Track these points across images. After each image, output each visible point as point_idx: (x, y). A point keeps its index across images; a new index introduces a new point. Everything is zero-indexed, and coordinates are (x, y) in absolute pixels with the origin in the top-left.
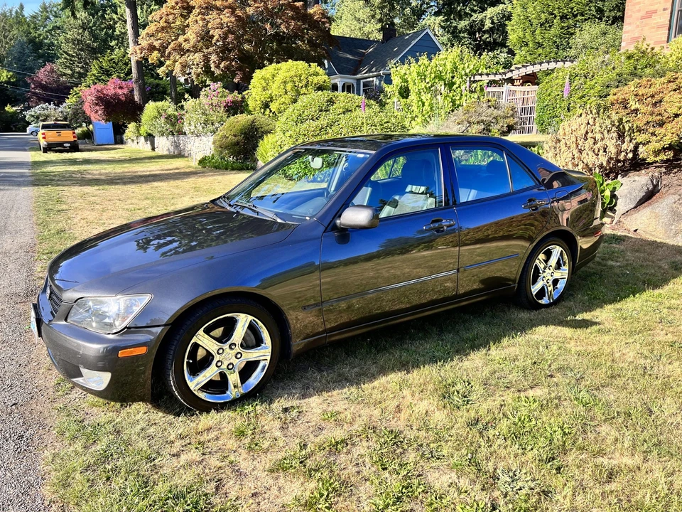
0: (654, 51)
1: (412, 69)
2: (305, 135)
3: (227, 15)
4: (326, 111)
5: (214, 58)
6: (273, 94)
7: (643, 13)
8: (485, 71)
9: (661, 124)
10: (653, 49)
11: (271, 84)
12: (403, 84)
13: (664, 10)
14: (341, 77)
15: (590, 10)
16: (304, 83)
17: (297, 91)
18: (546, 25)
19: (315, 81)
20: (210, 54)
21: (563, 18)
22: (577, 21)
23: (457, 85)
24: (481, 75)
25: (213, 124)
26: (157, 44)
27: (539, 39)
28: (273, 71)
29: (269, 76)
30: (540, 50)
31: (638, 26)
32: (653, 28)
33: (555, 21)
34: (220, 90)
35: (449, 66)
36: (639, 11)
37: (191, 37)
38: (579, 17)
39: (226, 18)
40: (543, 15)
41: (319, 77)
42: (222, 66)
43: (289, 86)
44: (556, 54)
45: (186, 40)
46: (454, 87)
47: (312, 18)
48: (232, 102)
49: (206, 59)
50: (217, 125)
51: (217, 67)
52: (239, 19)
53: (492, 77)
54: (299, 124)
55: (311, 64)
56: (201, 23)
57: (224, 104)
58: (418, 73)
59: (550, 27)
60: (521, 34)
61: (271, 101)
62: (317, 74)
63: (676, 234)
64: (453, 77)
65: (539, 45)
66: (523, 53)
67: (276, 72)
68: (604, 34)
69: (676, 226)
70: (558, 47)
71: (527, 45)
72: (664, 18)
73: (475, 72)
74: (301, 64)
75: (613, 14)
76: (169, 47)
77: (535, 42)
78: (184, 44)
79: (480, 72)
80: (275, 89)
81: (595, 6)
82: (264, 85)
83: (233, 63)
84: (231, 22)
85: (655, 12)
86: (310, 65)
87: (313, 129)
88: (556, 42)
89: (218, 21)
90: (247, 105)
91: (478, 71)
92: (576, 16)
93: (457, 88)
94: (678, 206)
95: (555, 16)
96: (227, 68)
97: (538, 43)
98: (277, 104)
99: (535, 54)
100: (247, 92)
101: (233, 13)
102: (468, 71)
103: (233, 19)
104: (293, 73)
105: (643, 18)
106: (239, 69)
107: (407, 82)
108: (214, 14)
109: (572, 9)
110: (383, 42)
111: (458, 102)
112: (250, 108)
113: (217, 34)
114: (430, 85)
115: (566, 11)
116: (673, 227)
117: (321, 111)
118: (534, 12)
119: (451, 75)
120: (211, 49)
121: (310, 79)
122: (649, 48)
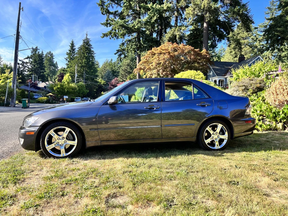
1: (241, 71)
3: (167, 55)
5: (161, 71)
8: (275, 70)
14: (218, 77)
20: (160, 69)
23: (260, 76)
26: (142, 67)
37: (154, 64)
42: (163, 73)
45: (152, 65)
47: (202, 54)
49: (158, 71)
51: (162, 74)
52: (171, 56)
55: (198, 71)
56: (157, 59)
73: (270, 70)
74: (193, 71)
76: (146, 68)
78: (151, 67)
79: (272, 70)
83: (168, 72)
84: (168, 57)
89: (163, 57)
96: (166, 74)
101: (169, 54)
102: (266, 70)
104: (189, 75)
106: (170, 74)
108: (162, 55)
110: (238, 63)
113: (162, 62)
120: (160, 68)
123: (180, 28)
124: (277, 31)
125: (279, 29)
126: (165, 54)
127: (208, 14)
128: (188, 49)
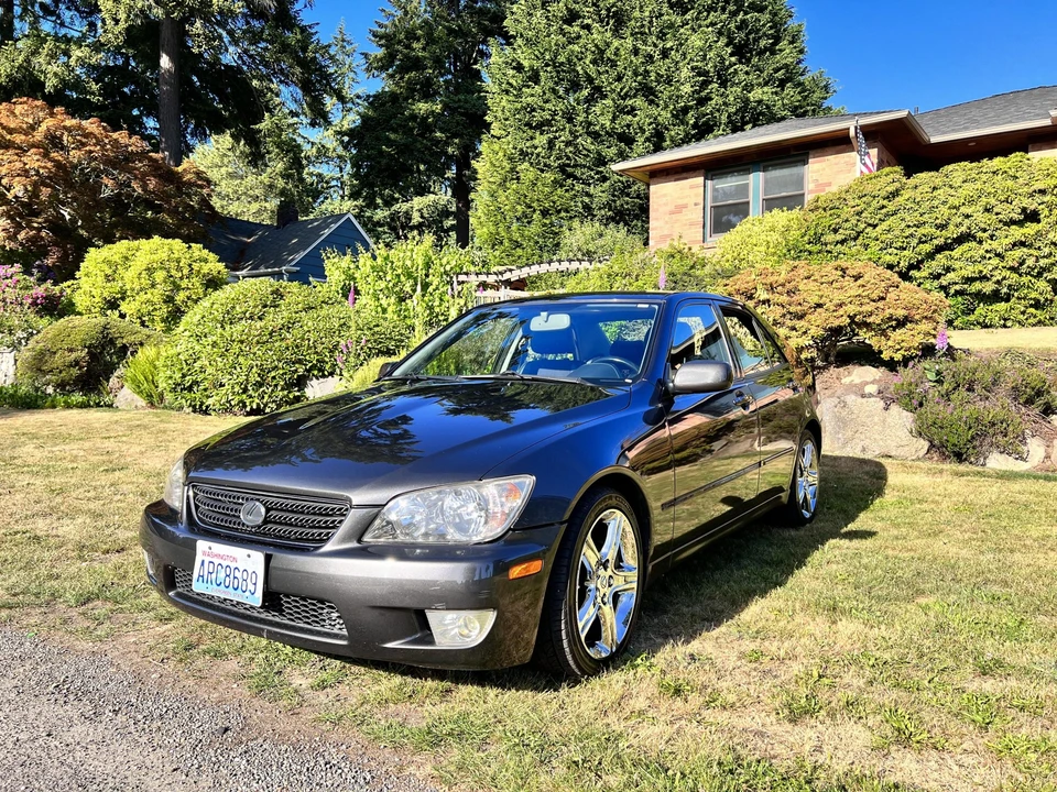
0: (693, 251)
1: (362, 261)
2: (242, 342)
3: (36, 158)
4: (276, 306)
6: (128, 287)
7: (671, 207)
8: (472, 269)
9: (801, 317)
10: (690, 249)
11: (121, 270)
12: (347, 282)
13: (696, 204)
15: (576, 206)
16: (186, 272)
17: (174, 283)
18: (525, 219)
19: (205, 270)
21: (545, 213)
22: (562, 218)
23: (434, 287)
24: (467, 274)
25: (11, 334)
27: (516, 236)
28: (124, 251)
29: (116, 258)
30: (519, 251)
31: (667, 222)
32: (686, 225)
33: (535, 216)
34: (20, 277)
35: (420, 261)
36: (666, 204)
38: (563, 214)
39: (33, 160)
40: (519, 207)
41: (210, 265)
42: (22, 236)
43: (160, 276)
44: (540, 257)
46: (430, 289)
47: (181, 178)
48: (45, 298)
50: (20, 334)
51: (14, 239)
52: (59, 166)
53: (483, 278)
54: (228, 327)
55: (193, 245)
57: (30, 301)
58: (372, 267)
59: (529, 223)
60: (492, 229)
61: (123, 299)
62: (206, 261)
63: (845, 444)
64: (427, 276)
65: (518, 245)
66: (497, 253)
67: (130, 253)
68: (601, 235)
69: (844, 435)
70: (541, 248)
71: (502, 243)
72: (696, 215)
73: (458, 271)
74: (177, 244)
75: (603, 212)
77: (510, 240)
80: (130, 277)
81: (582, 202)
82: (109, 272)
83: (45, 235)
84: (44, 167)
85: (685, 206)
86: (190, 247)
87: (256, 333)
88: (538, 242)
89: (18, 165)
90: (73, 305)
91: (461, 269)
92: (559, 212)
93: (434, 290)
94: (840, 410)
95: (535, 211)
96: (33, 240)
97: (517, 242)
98: (137, 303)
99: (513, 256)
100: (69, 283)
101: (46, 155)
103: (49, 165)
104: (164, 256)
105: (672, 213)
106: (57, 245)
107: (355, 279)
109: (554, 203)
110: (277, 227)
111: (437, 310)
112: (79, 308)
114: (391, 284)
115: (547, 205)
116: (840, 436)
117: (265, 306)
118: (507, 202)
119: (424, 272)
121: (196, 266)
122: (686, 247)
123: (63, 47)
124: (390, 143)
125: (392, 136)
126: (21, 151)
127: (198, 24)
128: (126, 146)
